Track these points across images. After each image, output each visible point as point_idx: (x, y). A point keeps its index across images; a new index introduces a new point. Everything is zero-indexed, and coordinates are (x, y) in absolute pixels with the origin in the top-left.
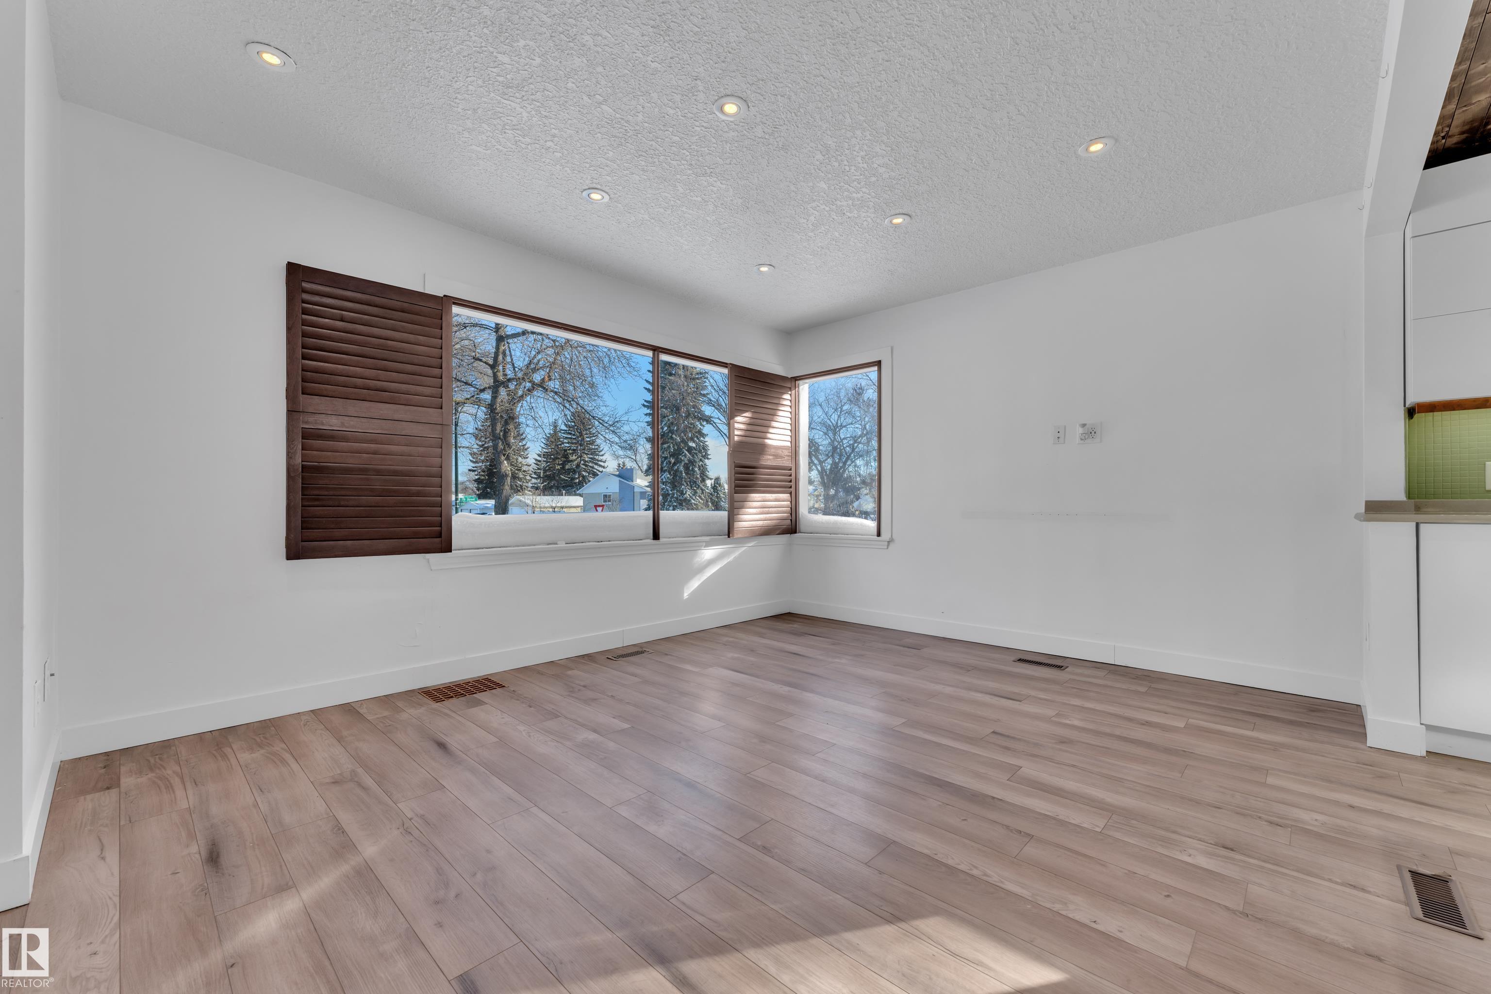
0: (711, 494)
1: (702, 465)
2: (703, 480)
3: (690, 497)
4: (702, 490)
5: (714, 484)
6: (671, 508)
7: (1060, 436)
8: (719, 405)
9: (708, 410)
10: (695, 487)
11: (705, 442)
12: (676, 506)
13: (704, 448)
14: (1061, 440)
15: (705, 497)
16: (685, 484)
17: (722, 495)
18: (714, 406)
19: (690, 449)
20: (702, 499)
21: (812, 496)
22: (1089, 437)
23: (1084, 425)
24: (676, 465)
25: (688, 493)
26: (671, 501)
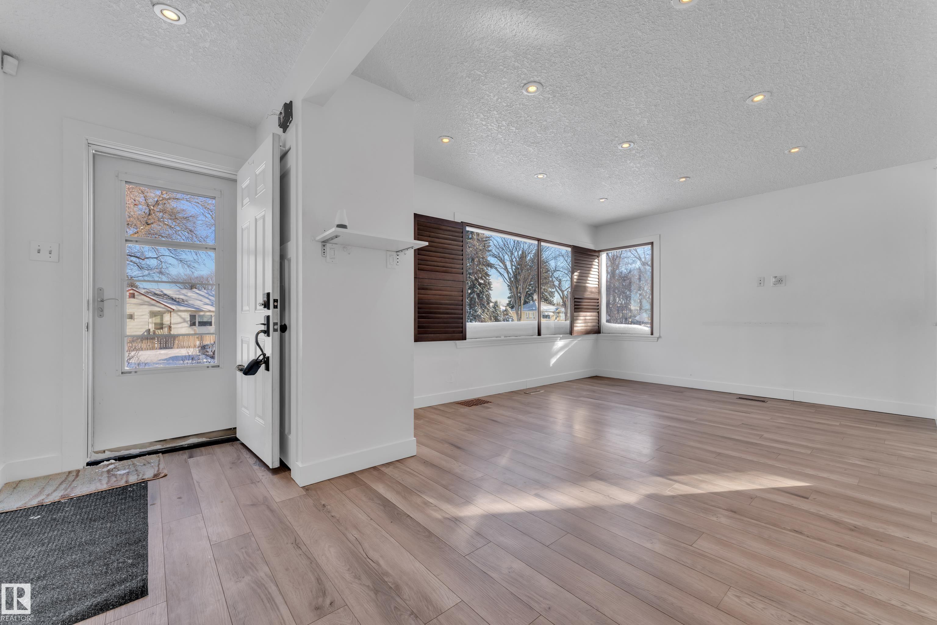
0: (493, 312)
1: (488, 294)
2: (488, 304)
3: (481, 314)
4: (488, 309)
5: (494, 305)
6: (469, 320)
7: (761, 282)
8: (499, 257)
9: (492, 260)
10: (484, 307)
11: (489, 279)
12: (472, 319)
13: (489, 284)
14: (762, 284)
15: (489, 314)
16: (477, 305)
17: (499, 313)
18: (496, 257)
19: (480, 284)
20: (487, 315)
21: (555, 313)
22: (778, 283)
23: (776, 277)
24: (472, 294)
25: (480, 311)
26: (469, 316)
